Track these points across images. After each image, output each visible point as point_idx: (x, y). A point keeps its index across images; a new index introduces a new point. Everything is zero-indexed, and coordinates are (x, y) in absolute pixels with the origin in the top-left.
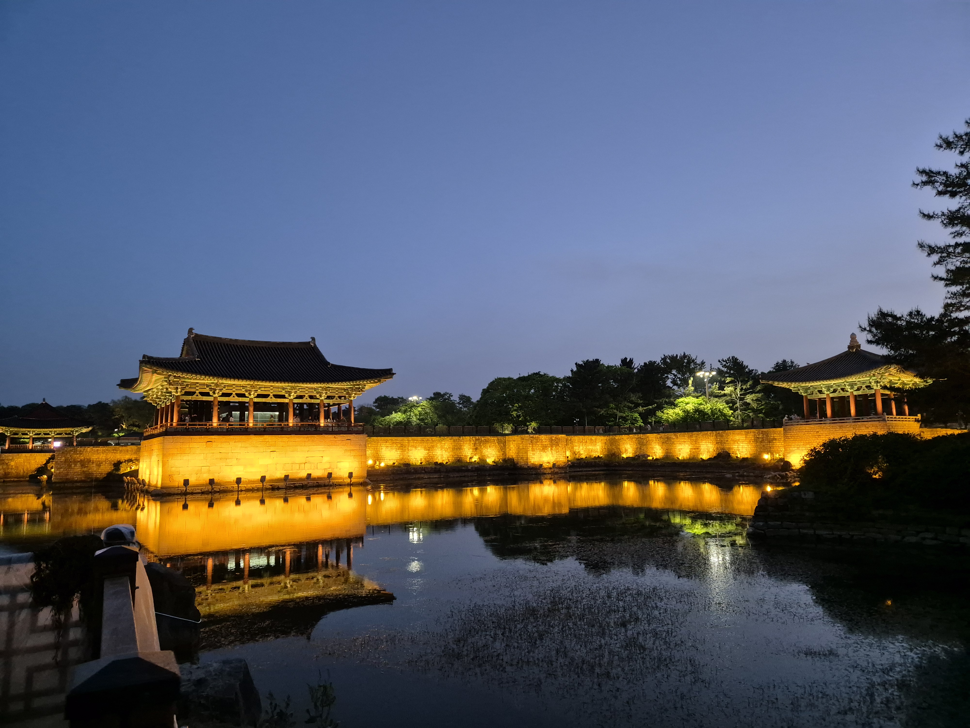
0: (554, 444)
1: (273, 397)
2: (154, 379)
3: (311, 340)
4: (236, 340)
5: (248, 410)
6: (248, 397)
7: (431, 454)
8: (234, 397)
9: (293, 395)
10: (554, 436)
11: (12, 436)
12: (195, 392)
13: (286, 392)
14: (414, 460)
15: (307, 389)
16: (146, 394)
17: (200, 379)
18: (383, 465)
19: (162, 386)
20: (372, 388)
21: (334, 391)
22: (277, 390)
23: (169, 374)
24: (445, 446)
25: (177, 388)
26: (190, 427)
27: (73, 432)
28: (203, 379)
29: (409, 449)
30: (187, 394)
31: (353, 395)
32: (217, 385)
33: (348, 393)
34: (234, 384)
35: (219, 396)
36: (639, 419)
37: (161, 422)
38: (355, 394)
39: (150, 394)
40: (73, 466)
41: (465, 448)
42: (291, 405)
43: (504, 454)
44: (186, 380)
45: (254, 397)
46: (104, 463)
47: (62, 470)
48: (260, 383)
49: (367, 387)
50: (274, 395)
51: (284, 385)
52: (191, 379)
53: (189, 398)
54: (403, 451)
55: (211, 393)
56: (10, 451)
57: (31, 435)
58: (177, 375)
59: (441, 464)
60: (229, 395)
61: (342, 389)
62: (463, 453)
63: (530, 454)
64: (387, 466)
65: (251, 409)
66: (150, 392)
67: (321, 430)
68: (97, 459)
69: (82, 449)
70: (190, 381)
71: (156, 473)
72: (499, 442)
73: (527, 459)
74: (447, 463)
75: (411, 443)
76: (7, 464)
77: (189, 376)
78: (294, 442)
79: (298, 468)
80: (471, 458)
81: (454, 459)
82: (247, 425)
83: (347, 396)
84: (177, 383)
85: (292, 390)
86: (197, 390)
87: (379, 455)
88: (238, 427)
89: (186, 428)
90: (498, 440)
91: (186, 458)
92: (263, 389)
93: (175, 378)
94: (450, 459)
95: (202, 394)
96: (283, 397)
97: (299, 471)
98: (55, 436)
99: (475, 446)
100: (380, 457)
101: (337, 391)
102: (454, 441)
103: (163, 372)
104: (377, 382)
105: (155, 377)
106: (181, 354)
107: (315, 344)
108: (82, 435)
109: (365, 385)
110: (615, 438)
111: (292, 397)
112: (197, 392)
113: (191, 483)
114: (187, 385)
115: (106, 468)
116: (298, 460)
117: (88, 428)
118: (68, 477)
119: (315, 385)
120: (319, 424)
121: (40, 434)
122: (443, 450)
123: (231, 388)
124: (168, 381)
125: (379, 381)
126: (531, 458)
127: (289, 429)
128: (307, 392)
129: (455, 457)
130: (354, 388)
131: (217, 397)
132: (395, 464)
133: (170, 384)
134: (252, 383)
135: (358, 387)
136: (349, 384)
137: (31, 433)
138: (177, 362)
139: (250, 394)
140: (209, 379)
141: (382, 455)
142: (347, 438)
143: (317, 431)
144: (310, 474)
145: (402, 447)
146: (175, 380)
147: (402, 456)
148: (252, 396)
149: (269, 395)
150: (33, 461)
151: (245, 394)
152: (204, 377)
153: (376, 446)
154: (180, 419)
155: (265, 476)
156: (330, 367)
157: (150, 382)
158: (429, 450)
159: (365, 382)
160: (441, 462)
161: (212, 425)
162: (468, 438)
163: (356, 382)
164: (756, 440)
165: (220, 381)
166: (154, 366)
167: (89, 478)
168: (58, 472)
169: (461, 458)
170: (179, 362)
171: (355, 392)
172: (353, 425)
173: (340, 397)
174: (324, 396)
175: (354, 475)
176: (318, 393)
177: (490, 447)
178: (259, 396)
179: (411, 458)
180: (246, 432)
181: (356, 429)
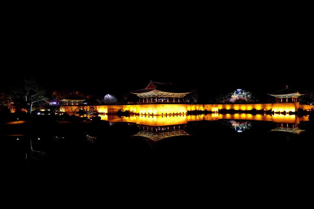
0: (216, 106)
11: (68, 102)
12: (159, 95)
22: (172, 94)
33: (183, 95)
34: (165, 93)
35: (163, 96)
40: (111, 110)
42: (174, 98)
52: (160, 92)
59: (194, 111)
67: (179, 103)
72: (203, 106)
78: (176, 106)
110: (224, 105)
113: (163, 113)
115: (117, 110)
117: (85, 100)
119: (178, 93)
122: (193, 108)
126: (211, 110)
128: (176, 95)
129: (196, 109)
137: (72, 101)
139: (167, 95)
142: (184, 105)
149: (170, 96)
155: (174, 112)
161: (162, 102)
164: (262, 106)
174: (180, 96)
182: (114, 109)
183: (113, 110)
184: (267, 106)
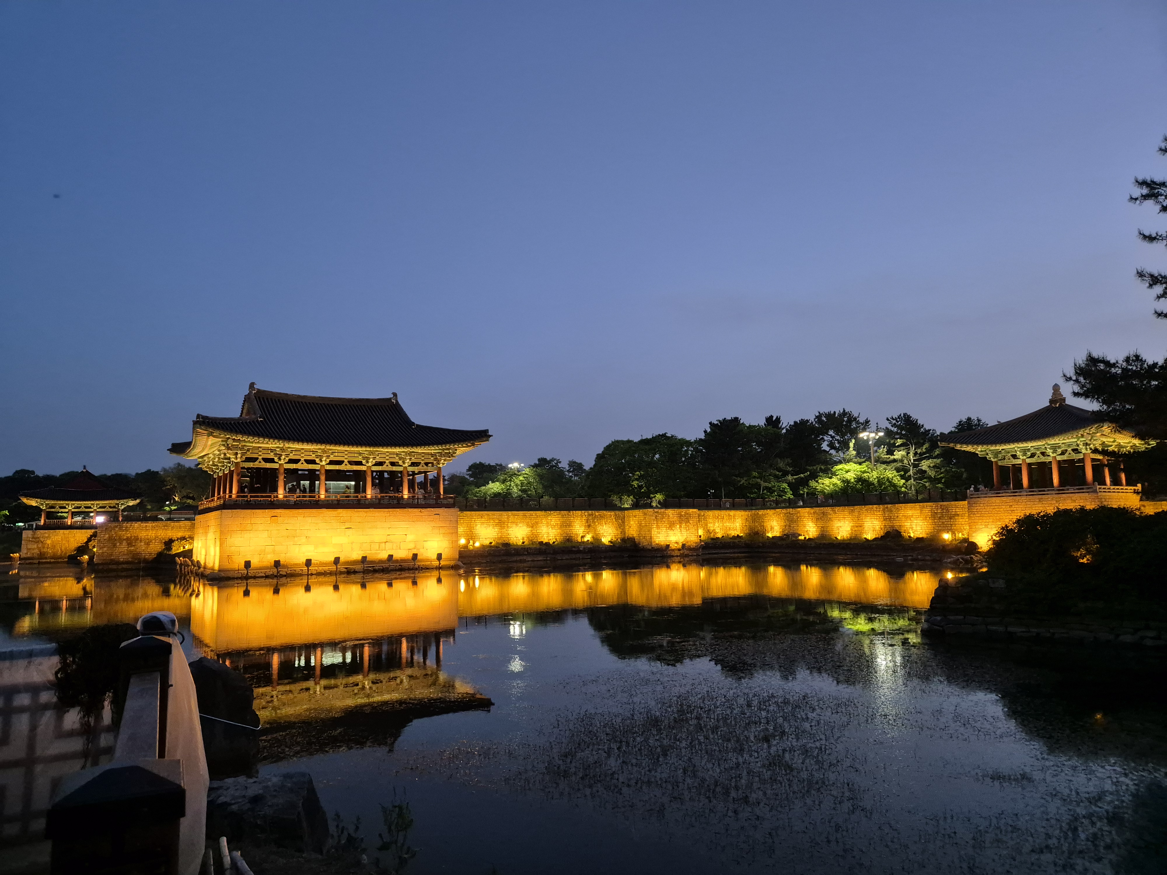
0: (682, 520)
1: (347, 464)
2: (210, 443)
3: (392, 396)
4: (305, 397)
5: (319, 480)
6: (319, 464)
7: (535, 531)
8: (302, 463)
9: (371, 462)
10: (683, 511)
11: (48, 510)
12: (258, 458)
13: (364, 458)
14: (515, 539)
15: (387, 454)
16: (200, 460)
17: (263, 443)
18: (477, 544)
19: (219, 451)
20: (465, 453)
21: (419, 457)
22: (353, 455)
23: (227, 436)
24: (552, 523)
25: (236, 454)
26: (252, 499)
27: (118, 504)
28: (267, 443)
29: (509, 525)
30: (249, 460)
31: (442, 461)
32: (282, 449)
33: (436, 459)
34: (303, 449)
35: (285, 463)
36: (788, 489)
37: (219, 493)
38: (445, 460)
39: (205, 460)
40: (118, 544)
41: (576, 524)
42: (369, 474)
43: (623, 532)
44: (247, 444)
45: (326, 464)
46: (154, 541)
47: (105, 549)
48: (332, 447)
49: (458, 452)
50: (349, 462)
51: (361, 449)
52: (252, 443)
53: (251, 465)
54: (502, 527)
55: (276, 459)
56: (45, 527)
57: (70, 508)
58: (236, 438)
59: (547, 544)
60: (296, 461)
61: (428, 454)
62: (573, 531)
63: (654, 531)
64: (483, 546)
65: (323, 478)
66: (205, 458)
67: (404, 503)
68: (146, 537)
69: (128, 525)
70: (251, 445)
71: (212, 553)
72: (617, 518)
73: (651, 538)
74: (554, 543)
75: (511, 519)
76: (42, 542)
77: (250, 439)
78: (373, 518)
79: (378, 548)
80: (583, 537)
81: (562, 538)
82: (317, 497)
83: (435, 462)
84: (236, 447)
85: (370, 455)
86: (260, 455)
87: (474, 533)
88: (308, 499)
89: (247, 500)
90: (616, 515)
91: (247, 535)
92: (336, 454)
93: (234, 442)
94: (558, 538)
95: (266, 460)
96: (360, 463)
97: (379, 552)
98: (98, 510)
99: (587, 522)
100: (474, 535)
101: (423, 457)
102: (563, 516)
103: (220, 434)
104: (470, 446)
105: (211, 440)
106: (242, 414)
107: (397, 401)
108: (129, 508)
109: (456, 450)
110: (758, 514)
111: (370, 464)
112: (260, 458)
113: (253, 565)
114: (248, 450)
115: (157, 548)
116: (377, 539)
117: (136, 500)
118: (112, 558)
119: (397, 450)
120: (402, 496)
121: (80, 507)
122: (549, 527)
123: (298, 453)
124: (226, 445)
125: (473, 445)
126: (655, 538)
127: (367, 502)
128: (387, 458)
129: (564, 535)
130: (444, 453)
131: (282, 464)
132: (492, 544)
133: (228, 448)
134: (323, 447)
135: (448, 451)
136: (437, 448)
137: (70, 506)
138: (236, 422)
139: (321, 461)
140: (274, 443)
141: (476, 533)
142: (435, 513)
143: (399, 504)
144: (392, 556)
145: (501, 524)
146: (234, 443)
147: (500, 534)
148: (324, 462)
149: (343, 461)
150: (72, 539)
151: (315, 460)
152: (268, 440)
153: (470, 522)
154: (241, 489)
155: (339, 558)
156: (415, 428)
157: (205, 446)
158: (532, 527)
159: (456, 446)
160: (547, 541)
161: (277, 497)
162: (579, 513)
163: (445, 446)
164: (934, 515)
165: (287, 445)
166: (210, 428)
167: (136, 559)
168: (101, 551)
169: (571, 537)
170: (238, 423)
171: (444, 458)
172: (442, 496)
173: (427, 464)
174: (408, 462)
175: (443, 557)
176: (400, 459)
177: (606, 524)
178: (331, 463)
179: (511, 536)
180: (317, 505)
181: (445, 502)
182: (137, 539)
183: (130, 544)
184: (958, 513)
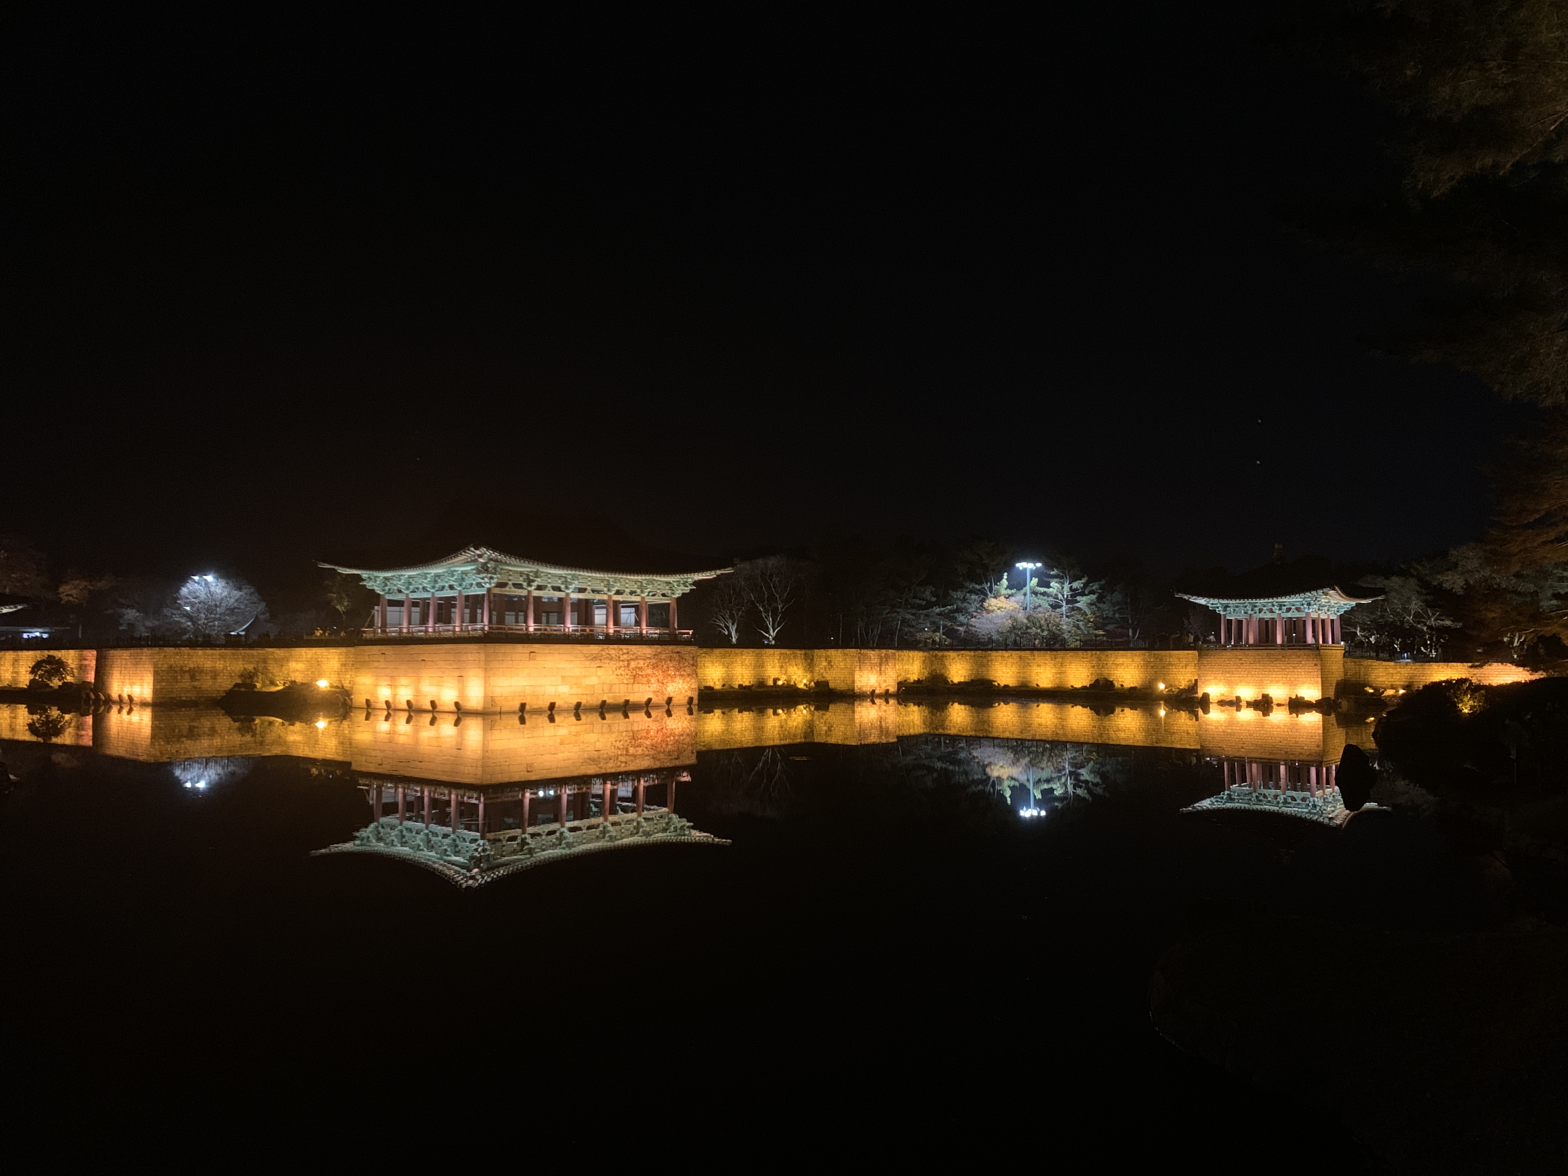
0: (883, 662)
1: (590, 592)
6: (565, 592)
7: (731, 674)
8: (549, 590)
9: (613, 590)
10: (882, 652)
12: (508, 583)
13: (604, 586)
15: (628, 581)
22: (596, 582)
24: (746, 662)
25: (491, 578)
26: (509, 632)
30: (501, 585)
31: (678, 591)
32: (538, 574)
33: (671, 589)
40: (179, 678)
41: (769, 665)
43: (815, 676)
47: (164, 684)
53: (502, 591)
55: (526, 585)
60: (544, 588)
61: (667, 582)
62: (766, 672)
68: (212, 669)
78: (621, 655)
83: (669, 592)
89: (505, 633)
95: (516, 586)
101: (660, 585)
112: (511, 583)
114: (504, 574)
115: (227, 682)
118: (172, 696)
119: (640, 577)
120: (641, 631)
123: (547, 578)
125: (715, 574)
128: (627, 586)
129: (757, 677)
131: (530, 590)
134: (570, 571)
135: (686, 580)
139: (568, 588)
142: (676, 651)
143: (643, 640)
146: (497, 566)
148: (570, 590)
149: (587, 589)
151: (562, 588)
158: (728, 667)
162: (773, 651)
164: (1147, 664)
169: (764, 679)
172: (676, 632)
173: (663, 594)
174: (646, 591)
176: (640, 588)
178: (575, 590)
180: (564, 640)
184: (1173, 663)
